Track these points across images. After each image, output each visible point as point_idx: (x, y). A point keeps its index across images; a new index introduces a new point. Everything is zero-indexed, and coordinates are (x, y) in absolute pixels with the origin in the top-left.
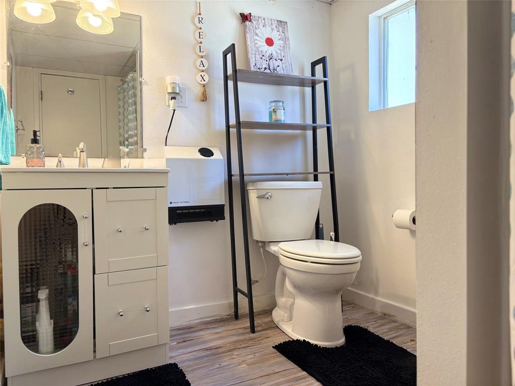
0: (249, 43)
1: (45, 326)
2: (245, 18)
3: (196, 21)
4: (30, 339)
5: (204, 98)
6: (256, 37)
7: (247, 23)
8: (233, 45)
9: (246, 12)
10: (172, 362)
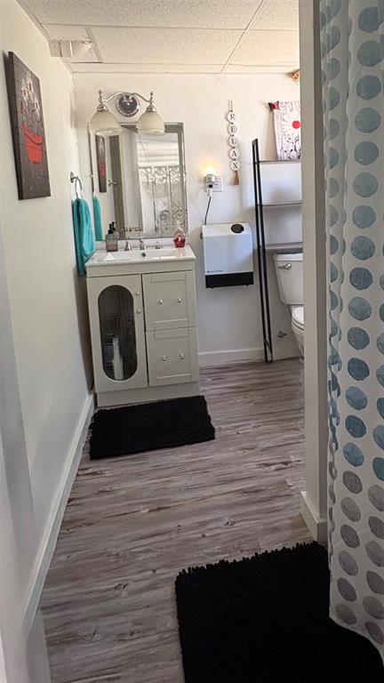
0: (276, 129)
1: (117, 363)
2: (272, 107)
3: (229, 117)
4: (109, 369)
5: (236, 181)
6: (284, 123)
7: (275, 110)
8: (256, 140)
9: (274, 102)
10: (201, 394)
